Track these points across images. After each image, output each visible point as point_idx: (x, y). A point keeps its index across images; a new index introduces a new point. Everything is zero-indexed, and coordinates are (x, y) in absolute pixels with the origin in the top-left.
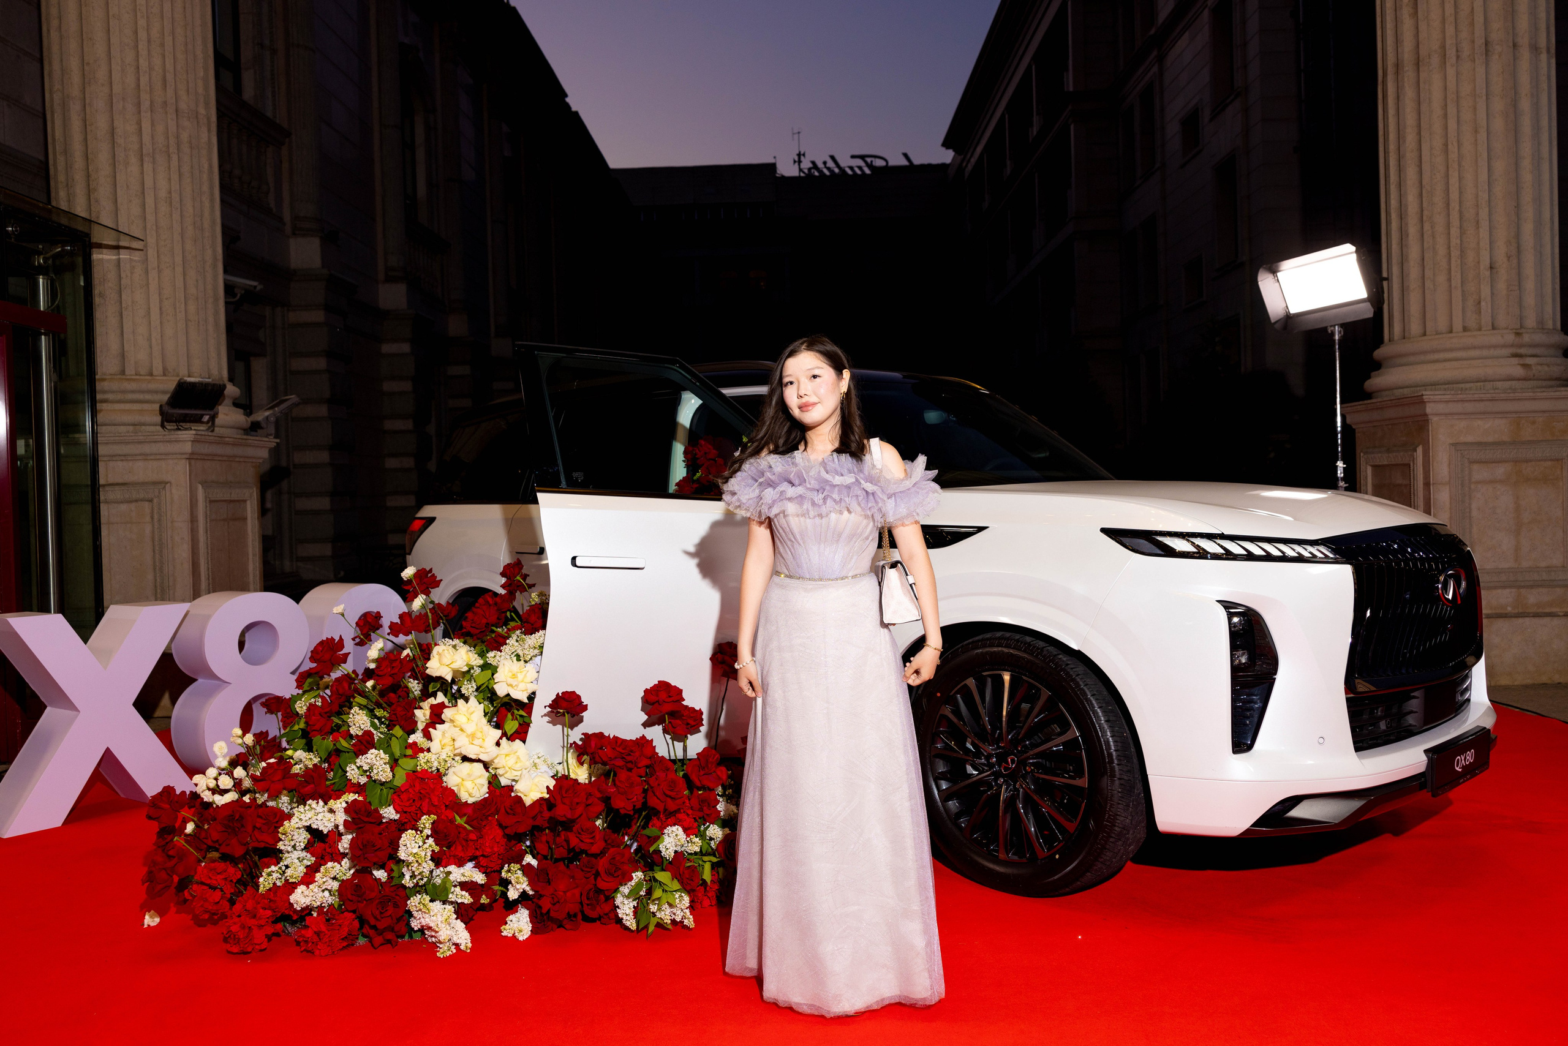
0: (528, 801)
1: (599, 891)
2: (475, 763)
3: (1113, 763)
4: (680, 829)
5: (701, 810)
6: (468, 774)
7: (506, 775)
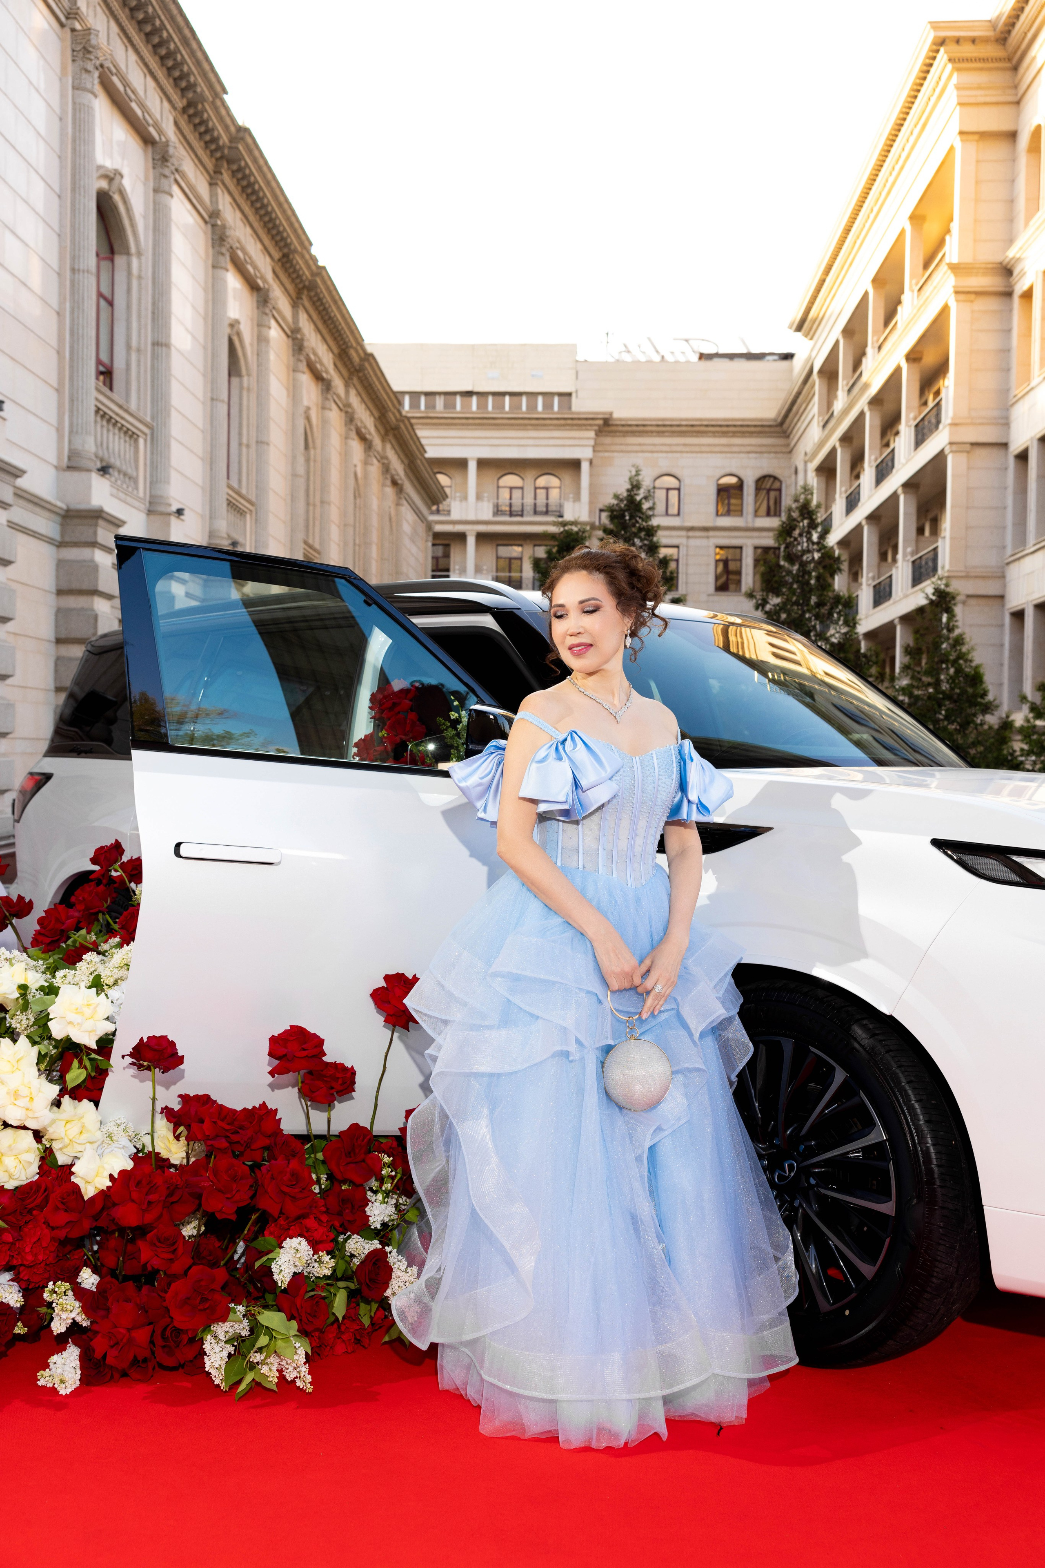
0: (88, 1192)
1: (178, 1331)
2: (22, 1131)
3: (934, 1184)
4: (304, 1242)
5: (340, 1214)
6: (10, 1147)
7: (65, 1150)
